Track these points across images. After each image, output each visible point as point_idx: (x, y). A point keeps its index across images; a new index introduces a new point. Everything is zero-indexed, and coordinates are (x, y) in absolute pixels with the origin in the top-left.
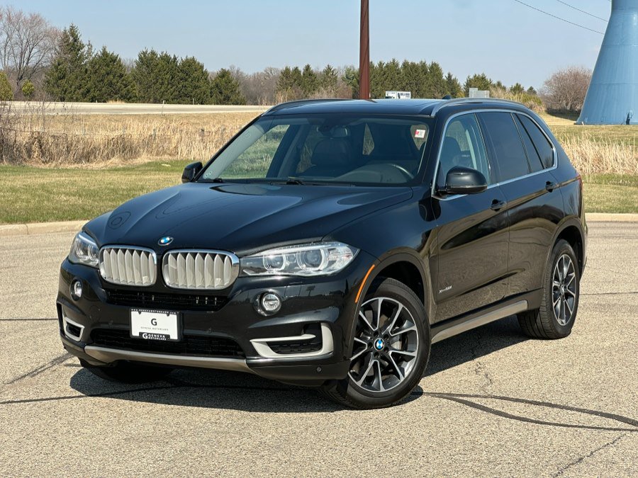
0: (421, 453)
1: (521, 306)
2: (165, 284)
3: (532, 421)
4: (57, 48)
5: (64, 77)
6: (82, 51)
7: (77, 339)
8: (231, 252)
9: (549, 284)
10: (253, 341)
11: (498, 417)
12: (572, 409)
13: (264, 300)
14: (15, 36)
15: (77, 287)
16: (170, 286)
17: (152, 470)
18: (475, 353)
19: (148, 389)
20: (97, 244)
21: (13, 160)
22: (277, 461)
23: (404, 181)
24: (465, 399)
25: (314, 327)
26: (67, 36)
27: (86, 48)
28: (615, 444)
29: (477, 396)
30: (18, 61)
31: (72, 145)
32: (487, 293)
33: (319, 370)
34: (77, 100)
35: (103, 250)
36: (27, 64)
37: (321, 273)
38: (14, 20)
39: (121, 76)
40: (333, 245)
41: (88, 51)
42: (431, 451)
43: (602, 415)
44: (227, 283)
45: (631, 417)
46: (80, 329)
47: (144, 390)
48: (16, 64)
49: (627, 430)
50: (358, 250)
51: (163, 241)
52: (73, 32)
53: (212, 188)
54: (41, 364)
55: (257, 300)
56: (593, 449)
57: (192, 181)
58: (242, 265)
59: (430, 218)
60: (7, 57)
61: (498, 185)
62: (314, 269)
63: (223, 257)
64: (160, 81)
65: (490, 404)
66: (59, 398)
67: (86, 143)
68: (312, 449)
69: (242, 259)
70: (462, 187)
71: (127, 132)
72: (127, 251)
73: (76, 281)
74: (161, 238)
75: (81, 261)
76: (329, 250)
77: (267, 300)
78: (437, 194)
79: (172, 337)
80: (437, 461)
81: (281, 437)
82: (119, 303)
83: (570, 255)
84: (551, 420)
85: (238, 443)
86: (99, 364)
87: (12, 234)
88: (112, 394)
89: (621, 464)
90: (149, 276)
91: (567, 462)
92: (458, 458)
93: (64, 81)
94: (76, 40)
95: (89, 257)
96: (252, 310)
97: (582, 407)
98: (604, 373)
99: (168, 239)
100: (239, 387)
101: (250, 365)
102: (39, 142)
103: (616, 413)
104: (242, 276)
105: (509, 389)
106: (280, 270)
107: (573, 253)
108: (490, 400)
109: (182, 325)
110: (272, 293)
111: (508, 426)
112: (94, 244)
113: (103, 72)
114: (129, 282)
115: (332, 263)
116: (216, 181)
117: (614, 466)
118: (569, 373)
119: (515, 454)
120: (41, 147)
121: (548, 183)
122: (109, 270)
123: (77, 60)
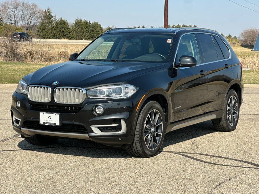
0: (161, 175)
1: (213, 117)
2: (55, 101)
3: (212, 163)
4: (42, 17)
5: (45, 29)
6: (52, 19)
7: (18, 125)
8: (83, 87)
9: (225, 109)
10: (91, 126)
11: (198, 161)
12: (230, 159)
13: (97, 109)
14: (25, 12)
15: (19, 103)
16: (57, 102)
17: (42, 180)
18: (193, 136)
19: (50, 148)
20: (27, 84)
21: (19, 60)
22: (98, 177)
23: (161, 60)
24: (185, 154)
25: (118, 121)
26: (46, 13)
27: (54, 18)
28: (246, 173)
29: (190, 153)
30: (26, 22)
31: (43, 55)
32: (199, 110)
33: (120, 139)
34: (50, 38)
35: (29, 87)
36: (30, 23)
37: (121, 98)
38: (25, 6)
39: (68, 29)
40: (127, 85)
41: (54, 19)
42: (165, 174)
43: (243, 161)
44: (81, 101)
45: (255, 163)
46: (19, 121)
47: (49, 148)
48: (26, 24)
49: (253, 168)
50: (138, 88)
51: (54, 83)
52: (49, 11)
53: (79, 63)
54: (8, 137)
55: (94, 108)
56: (236, 175)
57: (73, 60)
58: (87, 94)
59: (172, 77)
60: (22, 21)
61: (203, 64)
62: (118, 96)
63: (79, 90)
64: (83, 31)
65: (195, 156)
66: (12, 150)
67: (50, 54)
68: (114, 173)
69: (87, 91)
70: (186, 63)
71: (67, 50)
72: (39, 87)
73: (18, 100)
74: (54, 82)
75: (21, 92)
76: (125, 88)
77: (98, 109)
78: (175, 66)
79: (57, 124)
80: (167, 179)
81: (102, 167)
82: (36, 110)
83: (235, 96)
84: (220, 163)
85: (83, 169)
86: (28, 136)
87: (12, 88)
88: (35, 149)
89: (248, 182)
90: (48, 98)
91: (223, 180)
92: (176, 177)
93: (44, 31)
94: (50, 14)
95: (24, 90)
96: (91, 113)
97: (235, 158)
98: (247, 145)
99: (56, 82)
100: (90, 148)
101: (90, 137)
102: (30, 53)
103: (249, 161)
104: (87, 98)
105: (205, 151)
106: (104, 96)
107: (237, 95)
108: (195, 155)
109: (61, 119)
110: (100, 106)
111: (201, 165)
112: (26, 84)
113: (60, 27)
114: (40, 101)
115: (127, 93)
116: (82, 60)
117: (244, 182)
118: (232, 145)
119: (202, 176)
120: (31, 55)
121: (226, 65)
122: (31, 95)
123: (50, 22)
